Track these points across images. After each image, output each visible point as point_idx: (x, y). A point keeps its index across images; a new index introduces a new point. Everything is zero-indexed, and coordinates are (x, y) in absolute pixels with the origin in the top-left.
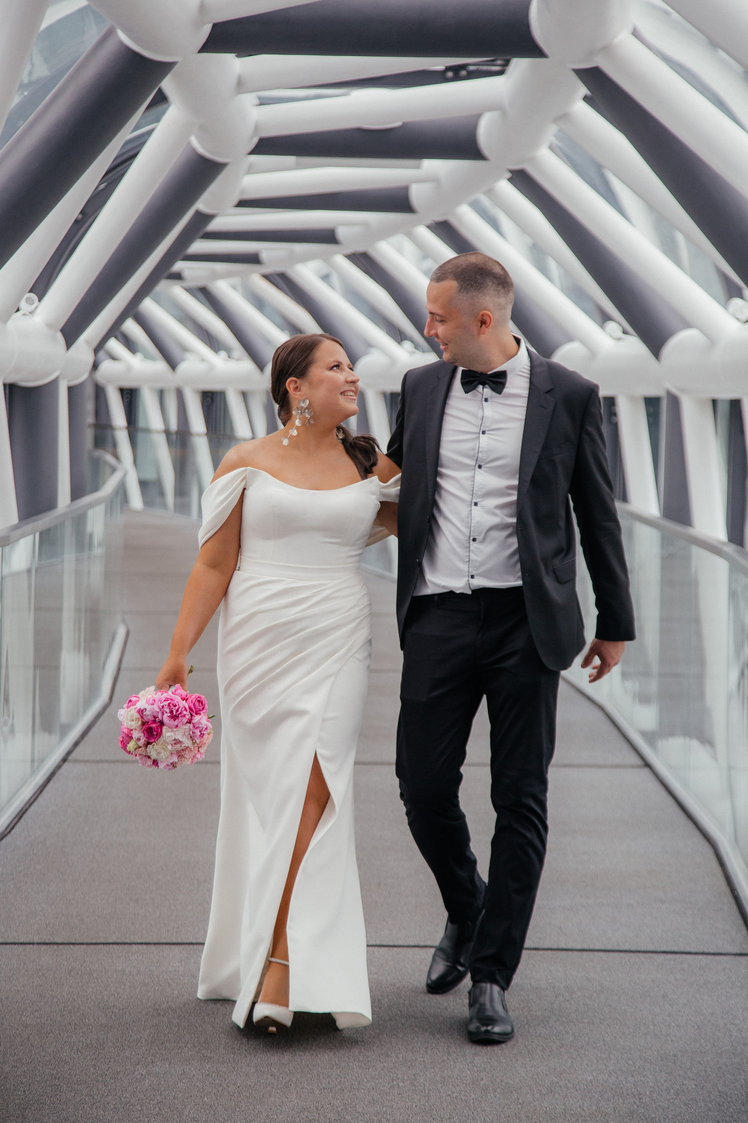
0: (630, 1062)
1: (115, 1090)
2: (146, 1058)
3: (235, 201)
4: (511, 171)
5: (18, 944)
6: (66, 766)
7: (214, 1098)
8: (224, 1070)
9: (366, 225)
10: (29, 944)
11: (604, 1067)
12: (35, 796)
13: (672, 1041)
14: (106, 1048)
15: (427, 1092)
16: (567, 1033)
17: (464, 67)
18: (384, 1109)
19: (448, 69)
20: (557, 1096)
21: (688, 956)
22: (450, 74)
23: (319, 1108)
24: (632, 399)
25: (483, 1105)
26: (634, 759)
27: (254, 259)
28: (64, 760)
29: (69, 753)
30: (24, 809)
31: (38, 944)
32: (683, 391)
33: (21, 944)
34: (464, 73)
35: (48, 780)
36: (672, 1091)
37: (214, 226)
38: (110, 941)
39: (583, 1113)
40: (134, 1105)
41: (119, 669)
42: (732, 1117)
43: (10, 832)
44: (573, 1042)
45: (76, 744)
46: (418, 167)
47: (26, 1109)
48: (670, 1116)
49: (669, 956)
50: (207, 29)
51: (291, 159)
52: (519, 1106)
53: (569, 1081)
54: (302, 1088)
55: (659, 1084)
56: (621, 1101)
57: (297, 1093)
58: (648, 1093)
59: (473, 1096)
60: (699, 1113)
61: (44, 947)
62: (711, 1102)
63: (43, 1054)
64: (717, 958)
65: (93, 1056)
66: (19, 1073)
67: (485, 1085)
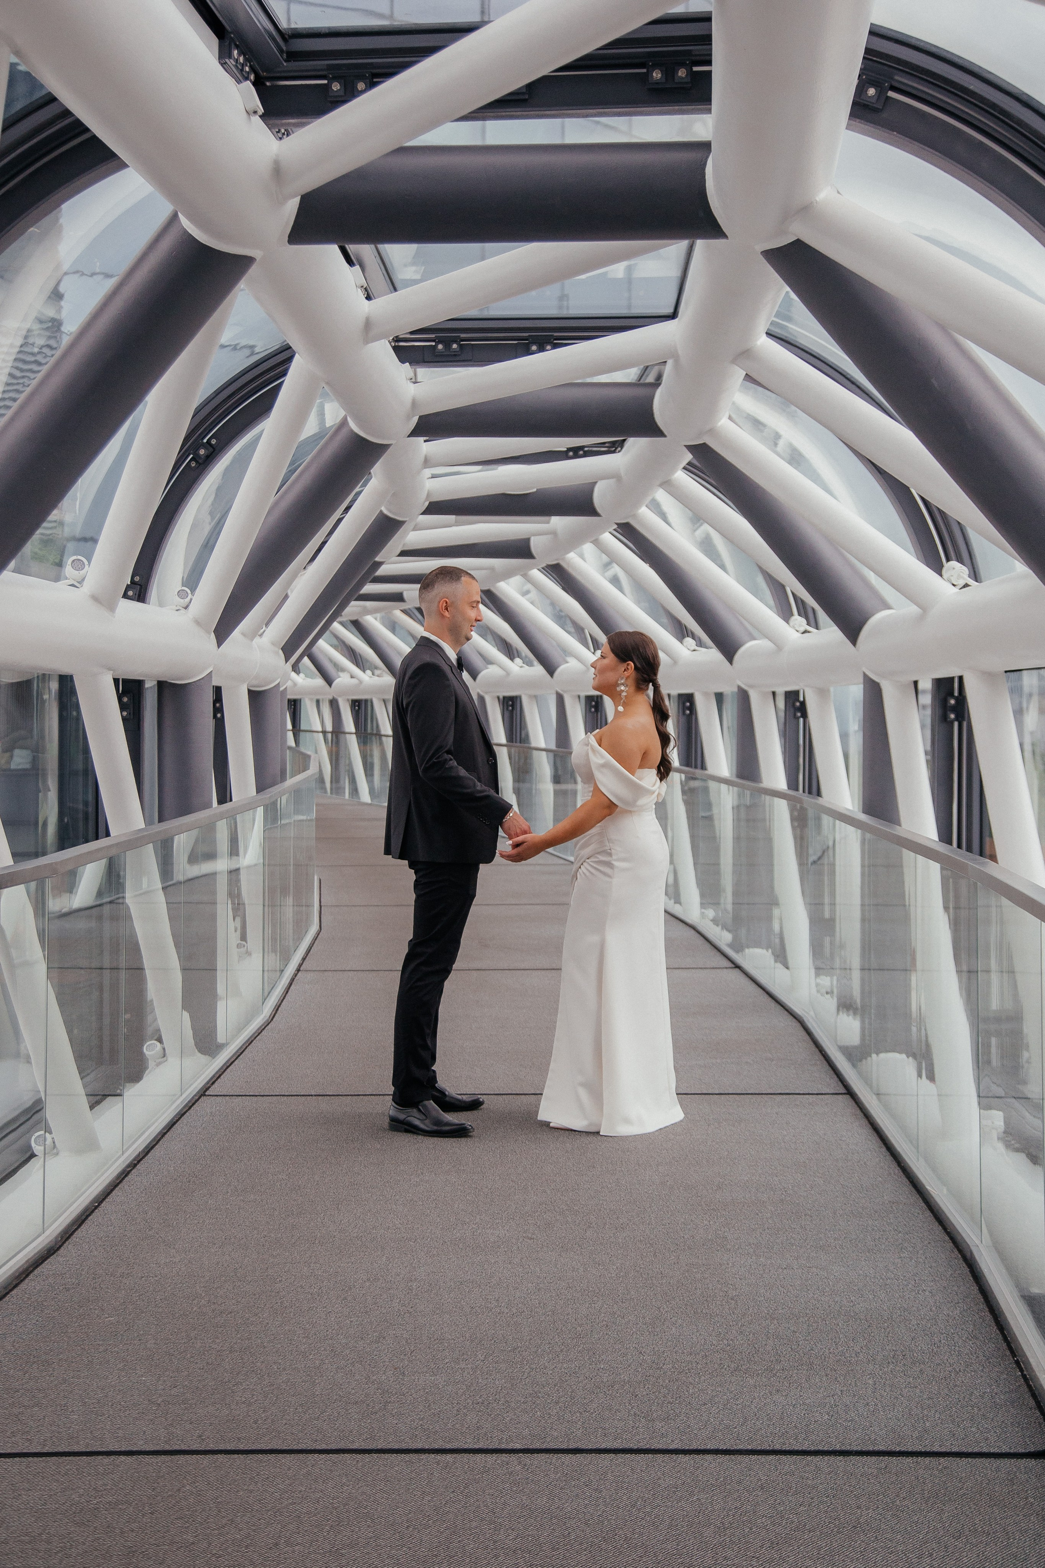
0: (773, 1167)
1: (400, 1192)
2: (417, 1171)
3: (398, 552)
4: (617, 524)
5: (301, 1096)
6: (300, 974)
7: (474, 1196)
8: (477, 1178)
9: (492, 569)
10: (309, 1095)
11: (754, 1171)
12: (283, 996)
13: (800, 1152)
14: (386, 1165)
15: (629, 1190)
16: (723, 1149)
17: (581, 448)
18: (601, 1202)
19: (569, 450)
20: (724, 1191)
21: (798, 1096)
22: (571, 454)
23: (553, 1202)
24: (706, 694)
25: (673, 1198)
26: (726, 963)
27: (398, 598)
28: (298, 970)
29: (300, 965)
30: (278, 1004)
31: (315, 1095)
32: (751, 686)
33: (303, 1095)
34: (581, 452)
35: (290, 984)
36: (808, 1186)
37: (381, 571)
38: (368, 1093)
39: (747, 1202)
40: (416, 1202)
41: (321, 906)
42: (854, 1201)
43: (272, 1019)
44: (728, 1155)
45: (304, 959)
46: (548, 522)
47: (339, 1204)
48: (810, 1202)
49: (784, 1096)
50: (415, 419)
51: (452, 518)
52: (699, 1198)
53: (731, 1181)
54: (537, 1189)
55: (797, 1181)
56: (772, 1193)
57: (534, 1192)
58: (790, 1187)
59: (664, 1192)
60: (830, 1199)
61: (320, 1098)
62: (837, 1192)
63: (340, 1168)
64: (820, 1096)
65: (377, 1170)
66: (326, 1181)
67: (670, 1185)
